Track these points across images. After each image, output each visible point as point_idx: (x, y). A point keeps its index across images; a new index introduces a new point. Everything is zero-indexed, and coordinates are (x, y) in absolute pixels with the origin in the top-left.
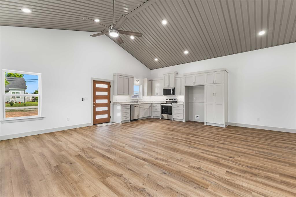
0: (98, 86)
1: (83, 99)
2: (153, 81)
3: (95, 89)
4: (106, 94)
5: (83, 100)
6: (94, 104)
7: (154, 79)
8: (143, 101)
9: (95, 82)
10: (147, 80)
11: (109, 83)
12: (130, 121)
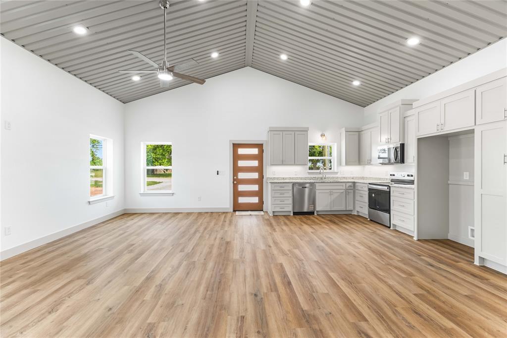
0: (241, 151)
1: (218, 172)
2: (362, 131)
3: (236, 157)
4: (255, 163)
5: (218, 174)
6: (234, 180)
7: (364, 128)
8: (338, 175)
9: (236, 146)
10: (346, 131)
11: (260, 146)
12: (292, 214)
